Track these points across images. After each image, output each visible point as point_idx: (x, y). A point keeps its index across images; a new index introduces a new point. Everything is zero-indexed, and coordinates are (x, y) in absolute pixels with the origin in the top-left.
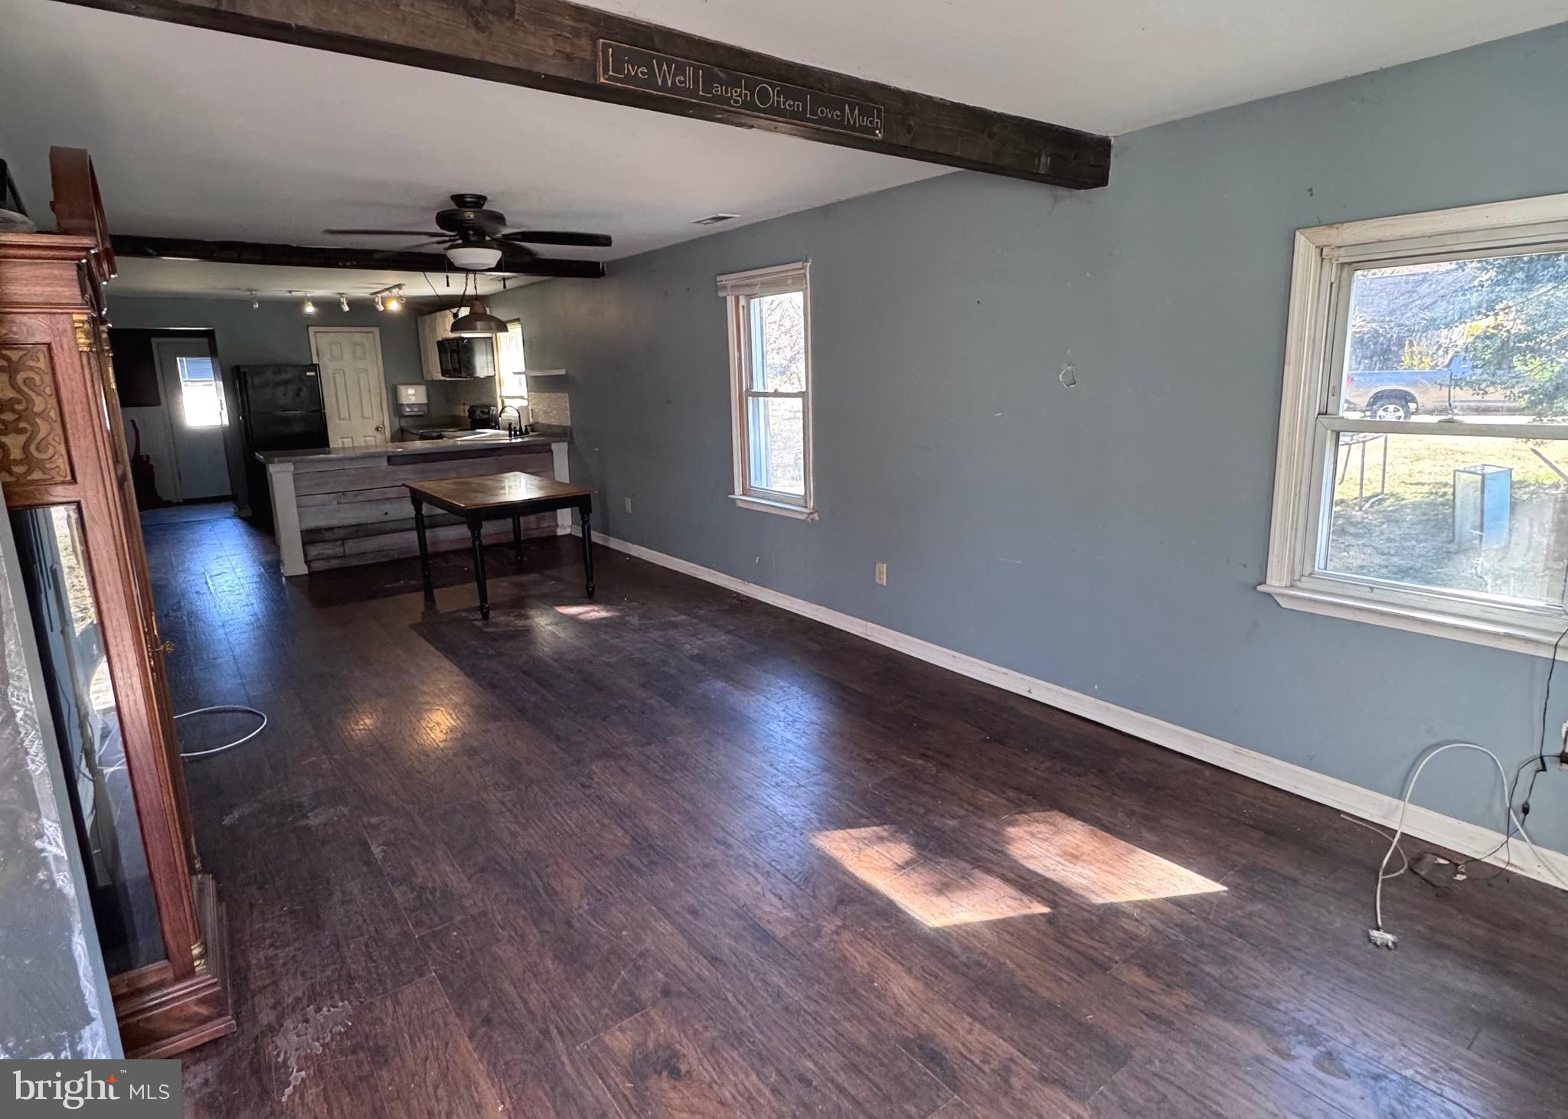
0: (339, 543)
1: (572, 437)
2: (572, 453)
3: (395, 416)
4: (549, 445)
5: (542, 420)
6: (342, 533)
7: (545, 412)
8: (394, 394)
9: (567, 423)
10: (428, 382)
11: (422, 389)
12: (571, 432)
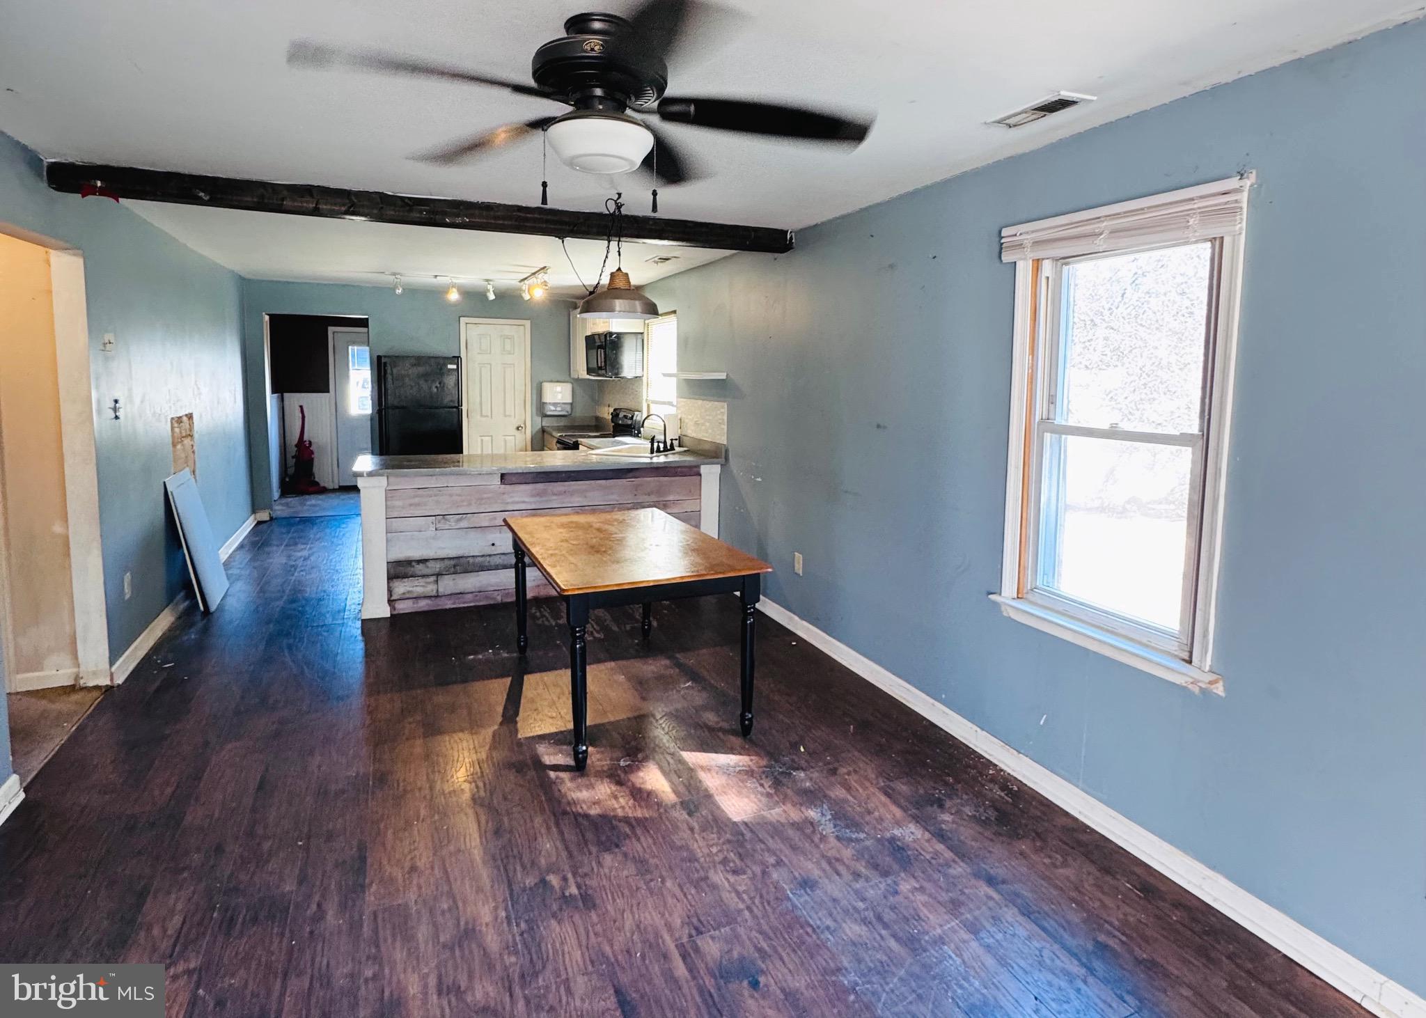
0: (432, 579)
1: (727, 459)
2: (726, 478)
3: (537, 415)
4: (698, 467)
5: (692, 432)
6: (435, 567)
7: (696, 424)
8: (539, 392)
9: (723, 440)
10: (574, 379)
11: (568, 387)
12: (727, 451)
